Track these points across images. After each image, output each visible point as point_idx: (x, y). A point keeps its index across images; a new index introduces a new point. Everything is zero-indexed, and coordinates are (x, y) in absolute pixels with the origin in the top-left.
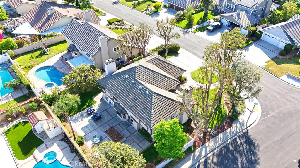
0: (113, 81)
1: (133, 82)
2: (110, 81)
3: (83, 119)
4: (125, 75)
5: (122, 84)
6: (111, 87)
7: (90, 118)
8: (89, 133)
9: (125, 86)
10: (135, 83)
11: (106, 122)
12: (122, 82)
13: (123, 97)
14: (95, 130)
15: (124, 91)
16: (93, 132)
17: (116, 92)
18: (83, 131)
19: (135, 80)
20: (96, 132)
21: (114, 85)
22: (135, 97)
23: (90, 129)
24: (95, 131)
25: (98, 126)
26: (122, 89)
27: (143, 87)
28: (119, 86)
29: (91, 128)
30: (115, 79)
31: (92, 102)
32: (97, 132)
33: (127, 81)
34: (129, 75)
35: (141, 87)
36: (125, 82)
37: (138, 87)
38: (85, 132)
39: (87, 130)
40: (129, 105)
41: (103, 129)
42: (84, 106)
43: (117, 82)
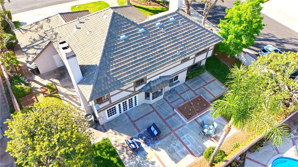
0: (115, 66)
1: (141, 30)
2: (113, 71)
3: (149, 161)
4: (119, 37)
5: (133, 51)
6: (127, 73)
7: (147, 149)
8: (187, 147)
9: (141, 48)
10: (145, 28)
11: (164, 120)
12: (130, 48)
13: (160, 59)
14: (179, 138)
15: (149, 52)
16: (184, 141)
17: (143, 66)
18: (181, 159)
19: (141, 26)
20: (185, 136)
21: (126, 66)
22: (169, 40)
23: (178, 147)
24: (181, 138)
25: (170, 133)
26: (144, 54)
27: (160, 20)
28: (136, 58)
29: (175, 145)
30: (113, 59)
31: (104, 147)
32: (183, 135)
33: (132, 40)
34: (123, 32)
35: (158, 24)
36: (132, 44)
37: (155, 28)
38: (185, 154)
39: (178, 152)
40: (179, 55)
41: (179, 126)
42: (112, 161)
43: (123, 59)
